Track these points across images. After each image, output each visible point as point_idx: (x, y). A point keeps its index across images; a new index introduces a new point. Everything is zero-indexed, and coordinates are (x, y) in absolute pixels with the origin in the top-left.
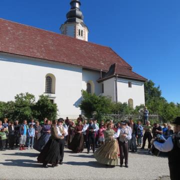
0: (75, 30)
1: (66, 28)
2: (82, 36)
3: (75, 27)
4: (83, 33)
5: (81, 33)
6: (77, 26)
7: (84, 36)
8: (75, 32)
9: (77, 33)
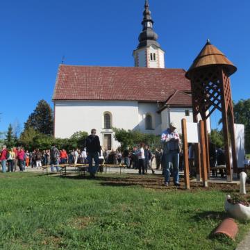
0: (146, 55)
1: (137, 54)
2: (155, 59)
3: (146, 52)
4: (156, 56)
5: (153, 57)
6: (148, 50)
7: (156, 59)
8: (146, 57)
9: (149, 58)
